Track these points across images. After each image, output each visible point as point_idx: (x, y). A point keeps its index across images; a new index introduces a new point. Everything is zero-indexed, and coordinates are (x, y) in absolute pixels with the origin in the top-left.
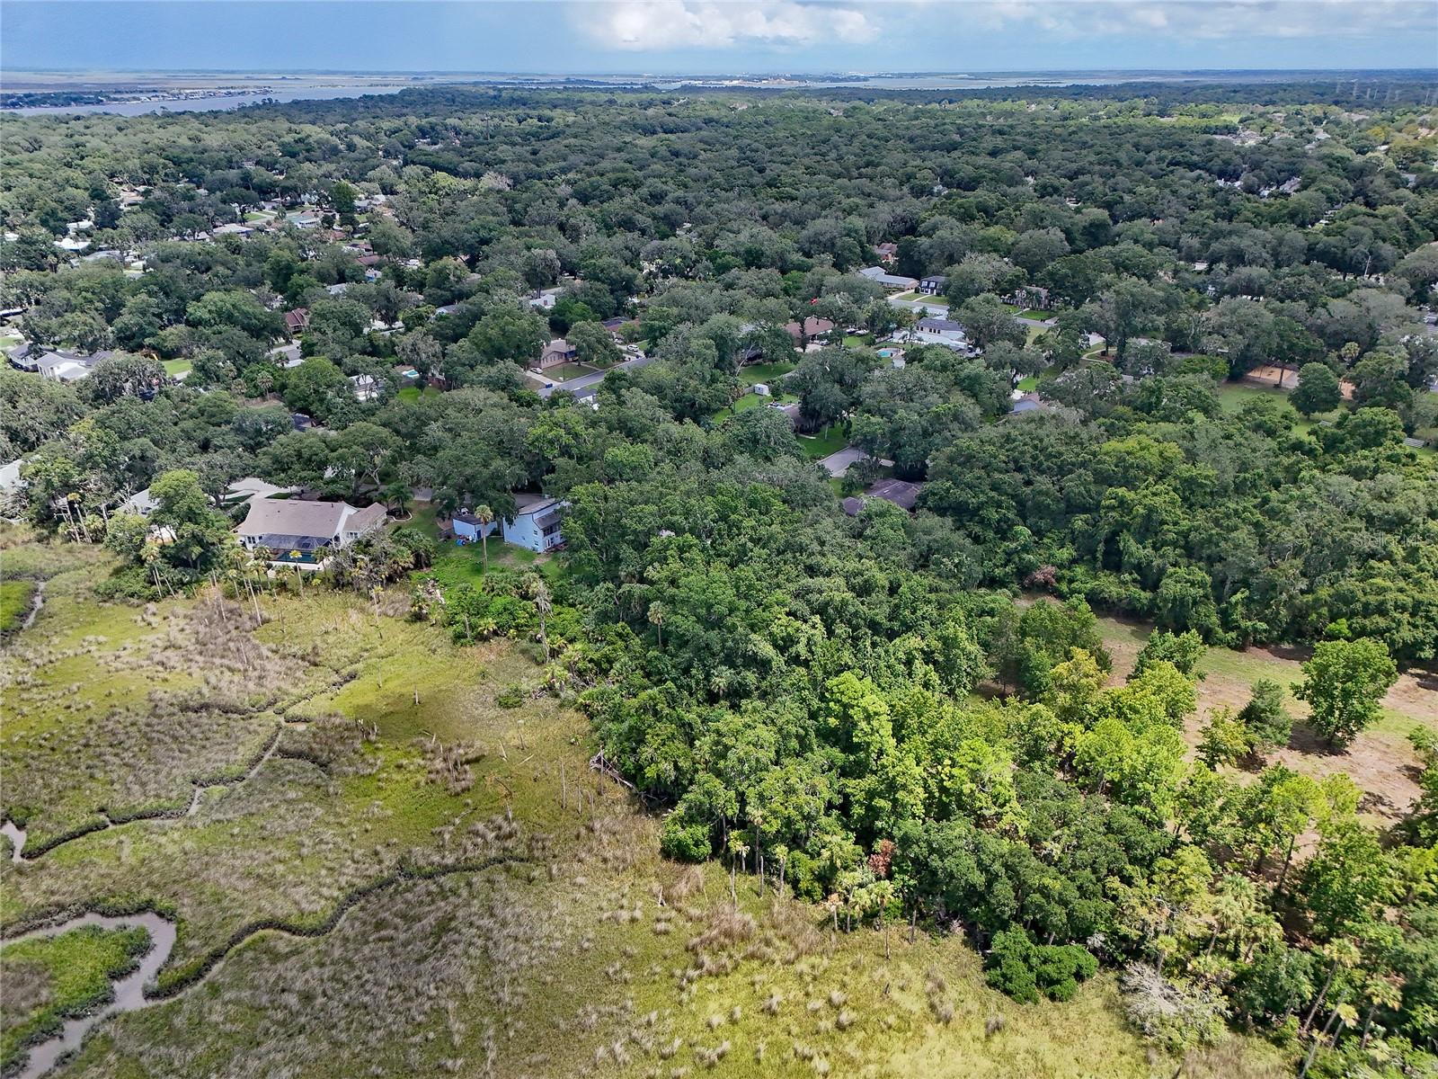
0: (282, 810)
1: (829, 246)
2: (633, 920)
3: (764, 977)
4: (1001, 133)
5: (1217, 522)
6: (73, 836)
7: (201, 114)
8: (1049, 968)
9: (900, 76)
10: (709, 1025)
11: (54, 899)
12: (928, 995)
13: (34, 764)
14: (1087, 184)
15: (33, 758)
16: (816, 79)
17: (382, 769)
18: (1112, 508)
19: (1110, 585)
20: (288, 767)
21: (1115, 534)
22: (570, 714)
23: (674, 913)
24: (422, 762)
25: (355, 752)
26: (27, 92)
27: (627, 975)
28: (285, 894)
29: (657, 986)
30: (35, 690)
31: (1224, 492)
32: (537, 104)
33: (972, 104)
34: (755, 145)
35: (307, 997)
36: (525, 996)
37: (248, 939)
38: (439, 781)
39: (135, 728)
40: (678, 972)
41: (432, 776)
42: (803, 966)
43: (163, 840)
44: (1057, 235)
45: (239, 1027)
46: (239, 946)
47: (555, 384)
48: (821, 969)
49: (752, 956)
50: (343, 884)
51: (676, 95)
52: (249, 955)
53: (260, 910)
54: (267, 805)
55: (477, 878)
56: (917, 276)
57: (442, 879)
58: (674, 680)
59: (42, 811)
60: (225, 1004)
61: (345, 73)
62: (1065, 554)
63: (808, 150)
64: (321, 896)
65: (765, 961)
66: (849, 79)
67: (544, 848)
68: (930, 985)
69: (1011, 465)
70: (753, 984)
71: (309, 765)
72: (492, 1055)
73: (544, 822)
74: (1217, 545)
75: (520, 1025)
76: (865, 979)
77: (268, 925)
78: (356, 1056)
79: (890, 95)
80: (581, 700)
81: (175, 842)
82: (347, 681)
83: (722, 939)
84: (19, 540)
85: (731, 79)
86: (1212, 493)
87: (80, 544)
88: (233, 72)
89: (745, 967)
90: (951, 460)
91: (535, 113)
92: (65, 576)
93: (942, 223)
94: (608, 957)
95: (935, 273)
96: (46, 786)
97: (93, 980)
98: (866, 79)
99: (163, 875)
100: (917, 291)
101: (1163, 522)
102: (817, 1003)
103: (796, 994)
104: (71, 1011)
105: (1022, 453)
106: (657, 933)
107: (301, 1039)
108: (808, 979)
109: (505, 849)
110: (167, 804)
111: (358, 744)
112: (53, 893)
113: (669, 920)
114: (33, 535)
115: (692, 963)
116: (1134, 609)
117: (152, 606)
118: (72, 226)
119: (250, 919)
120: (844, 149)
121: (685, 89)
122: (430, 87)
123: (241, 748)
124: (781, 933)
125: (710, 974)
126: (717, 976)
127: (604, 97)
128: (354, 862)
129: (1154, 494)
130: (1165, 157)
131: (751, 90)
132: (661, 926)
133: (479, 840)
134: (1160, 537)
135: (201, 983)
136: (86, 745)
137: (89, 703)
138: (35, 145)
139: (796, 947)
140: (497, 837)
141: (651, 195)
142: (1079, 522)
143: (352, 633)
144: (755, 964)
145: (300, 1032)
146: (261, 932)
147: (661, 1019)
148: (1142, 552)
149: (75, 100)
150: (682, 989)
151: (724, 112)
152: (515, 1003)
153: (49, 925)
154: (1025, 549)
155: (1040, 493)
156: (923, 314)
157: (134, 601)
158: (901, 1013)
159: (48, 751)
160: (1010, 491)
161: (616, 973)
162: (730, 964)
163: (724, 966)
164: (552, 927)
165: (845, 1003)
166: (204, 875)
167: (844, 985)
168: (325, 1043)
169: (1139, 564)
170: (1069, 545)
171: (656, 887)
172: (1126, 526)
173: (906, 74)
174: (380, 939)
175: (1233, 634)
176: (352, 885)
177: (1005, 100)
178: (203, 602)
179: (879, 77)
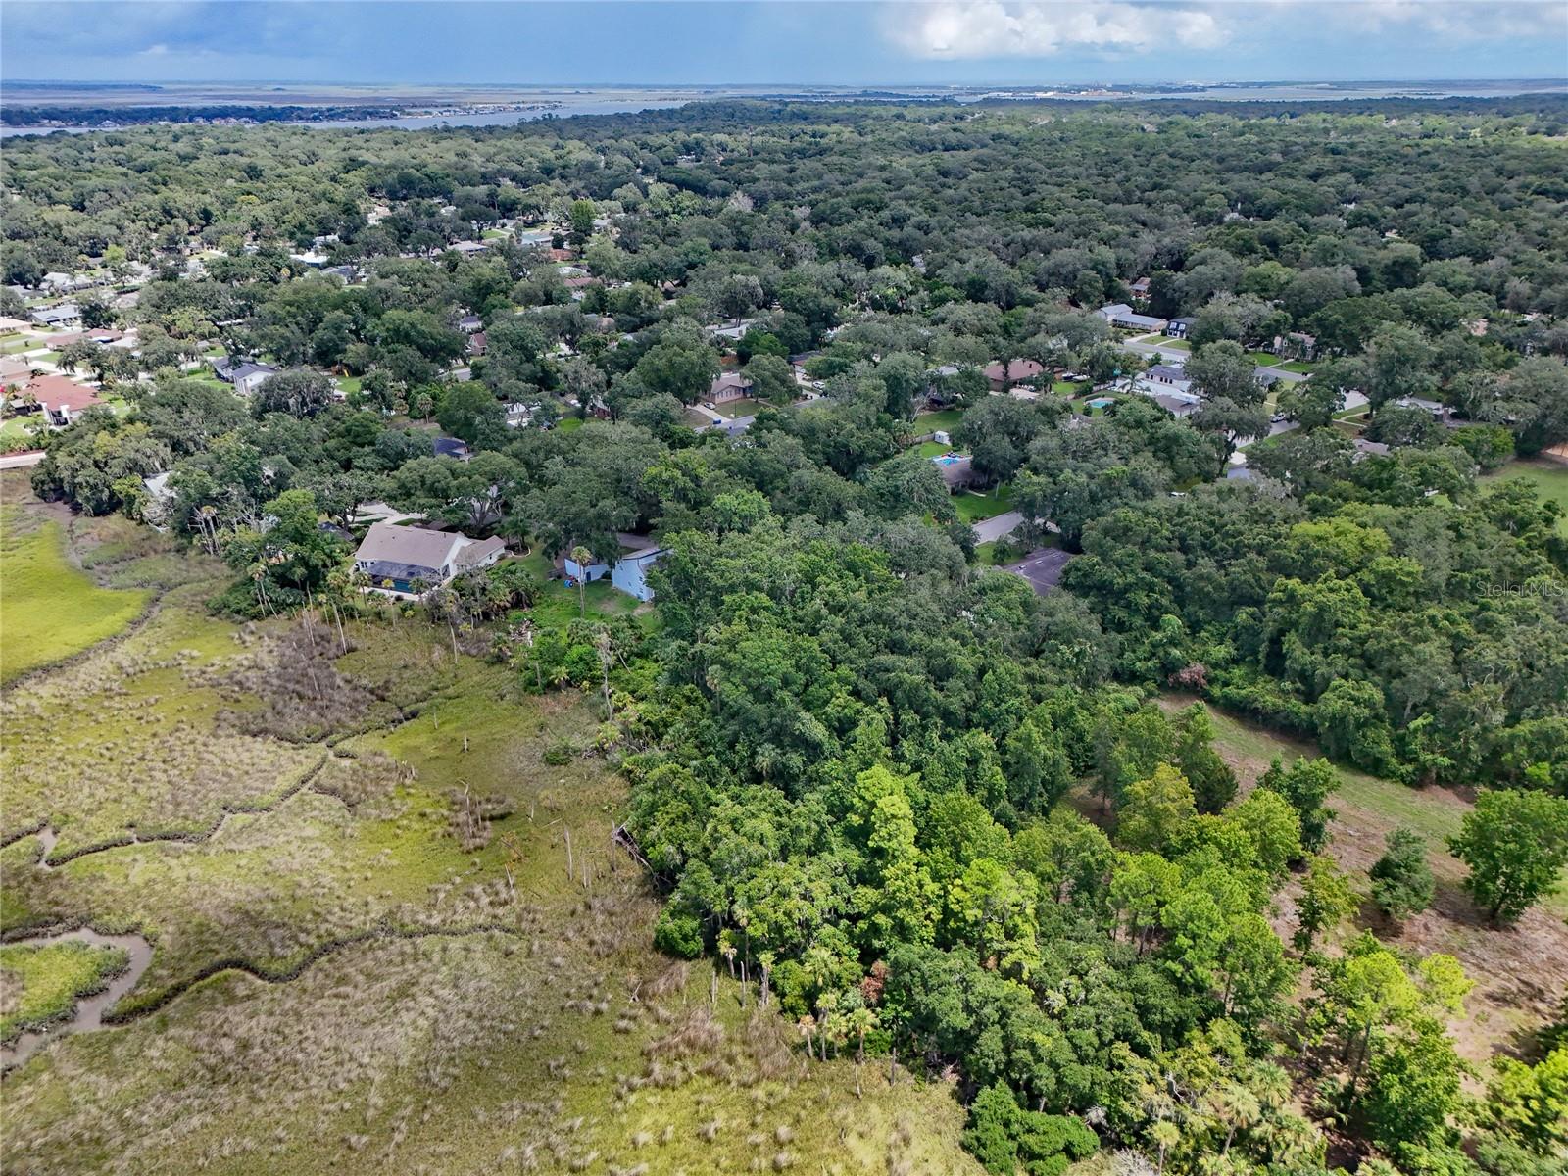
0: (293, 848)
1: (1068, 280)
2: (598, 1013)
3: (712, 1097)
4: (1335, 151)
5: (1405, 628)
6: (97, 849)
7: (478, 129)
8: (1030, 1140)
9: (1246, 86)
10: (634, 1142)
11: (56, 909)
12: (889, 1147)
13: (88, 772)
14: (1415, 214)
15: (89, 766)
16: (1143, 90)
17: (403, 817)
18: (1280, 602)
19: (1266, 694)
20: (316, 803)
21: (1282, 632)
22: (613, 779)
23: (642, 1012)
24: (446, 813)
25: (386, 795)
26: (330, 105)
27: (567, 1072)
28: (264, 935)
29: (595, 1089)
30: (117, 698)
31: (1431, 594)
32: (820, 118)
33: (1316, 119)
34: (1035, 164)
35: (245, 1045)
36: (456, 1078)
37: (214, 977)
38: (455, 836)
39: (192, 747)
40: (622, 1078)
41: (451, 829)
42: (760, 1092)
43: (174, 863)
44: (1346, 273)
45: (170, 1066)
46: (201, 983)
47: (724, 420)
48: (779, 1098)
49: (709, 1072)
50: (323, 932)
51: (976, 109)
52: (208, 992)
53: (236, 947)
54: (282, 839)
55: (455, 944)
56: (1169, 316)
57: (419, 940)
58: (718, 754)
59: (77, 820)
60: (167, 1040)
61: (639, 87)
62: (1221, 651)
63: (1093, 171)
64: (297, 942)
65: (722, 1080)
66: (1185, 89)
67: (533, 921)
68: (894, 1136)
69: (1176, 543)
70: (698, 1103)
71: (338, 803)
72: (398, 1137)
73: (545, 894)
74: (1398, 657)
75: (438, 1109)
76: (824, 1117)
77: (237, 965)
78: (269, 1115)
79: (1221, 107)
80: (625, 765)
81: (184, 866)
82: (407, 719)
83: (681, 1048)
84: (160, 548)
85: (1045, 90)
86: (1416, 594)
87: (212, 556)
88: (530, 87)
89: (698, 1082)
90: (1106, 532)
91: (810, 129)
92: (187, 587)
93: (1213, 256)
94: (557, 1049)
95: (1189, 314)
96: (92, 795)
97: (58, 996)
98: (1203, 89)
99: (161, 899)
100: (1164, 334)
101: (1338, 624)
102: (760, 1137)
103: (740, 1122)
104: (30, 1025)
105: (1191, 529)
106: (618, 1031)
107: (223, 1089)
108: (760, 1107)
109: (495, 917)
110: (191, 827)
111: (391, 788)
112: (57, 903)
113: (634, 1019)
114: (173, 544)
115: (641, 1068)
116: (1292, 725)
117: (252, 625)
118: (319, 240)
119: (223, 956)
120: (1136, 169)
121: (987, 102)
122: (714, 102)
123: (280, 779)
124: (748, 1050)
125: (657, 1085)
126: (663, 1088)
127: (895, 110)
128: (343, 910)
129: (1331, 590)
130: (1531, 184)
131: (1061, 102)
132: (623, 1024)
133: (472, 904)
134: (1333, 641)
135: (156, 1014)
136: (142, 759)
137: (160, 717)
138: (312, 158)
139: (760, 1068)
140: (491, 903)
141: (893, 218)
142: (1243, 616)
143: (430, 670)
144: (708, 1081)
145: (225, 1081)
146: (229, 971)
147: (586, 1126)
148: (1308, 658)
149: (371, 114)
150: (620, 1097)
151: (1020, 128)
152: (443, 1084)
153: (44, 935)
154: (1173, 642)
155: (1201, 577)
156: (1156, 361)
157: (240, 618)
158: (851, 1164)
159: (106, 761)
160: (1167, 572)
161: (557, 1067)
162: (680, 1076)
163: (674, 1078)
164: (511, 1008)
165: (791, 1141)
166: (196, 905)
167: (797, 1121)
168: (243, 1096)
169: (1304, 671)
170: (1228, 641)
171: (634, 979)
172: (1295, 625)
173: (1254, 84)
174: (337, 996)
175: (1410, 768)
176: (331, 934)
177: (1361, 113)
178: (301, 625)
179: (1221, 87)
